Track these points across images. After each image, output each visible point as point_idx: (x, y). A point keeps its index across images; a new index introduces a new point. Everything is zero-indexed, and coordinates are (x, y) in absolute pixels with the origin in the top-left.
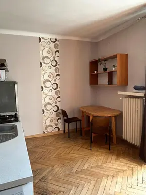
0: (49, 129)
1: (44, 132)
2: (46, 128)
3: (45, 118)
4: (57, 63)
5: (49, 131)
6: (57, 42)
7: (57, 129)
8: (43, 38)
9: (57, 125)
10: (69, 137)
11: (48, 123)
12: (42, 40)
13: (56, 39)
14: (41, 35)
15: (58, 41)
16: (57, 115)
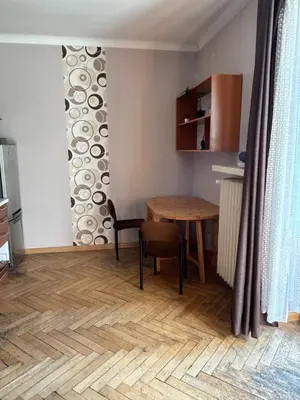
0: (85, 239)
1: (75, 244)
2: (79, 237)
3: (77, 217)
4: (101, 100)
5: (84, 242)
6: (101, 56)
7: (102, 241)
8: (71, 48)
9: (101, 231)
10: (117, 259)
11: (83, 226)
12: (69, 52)
13: (99, 49)
14: (66, 42)
15: (104, 53)
16: (102, 212)
